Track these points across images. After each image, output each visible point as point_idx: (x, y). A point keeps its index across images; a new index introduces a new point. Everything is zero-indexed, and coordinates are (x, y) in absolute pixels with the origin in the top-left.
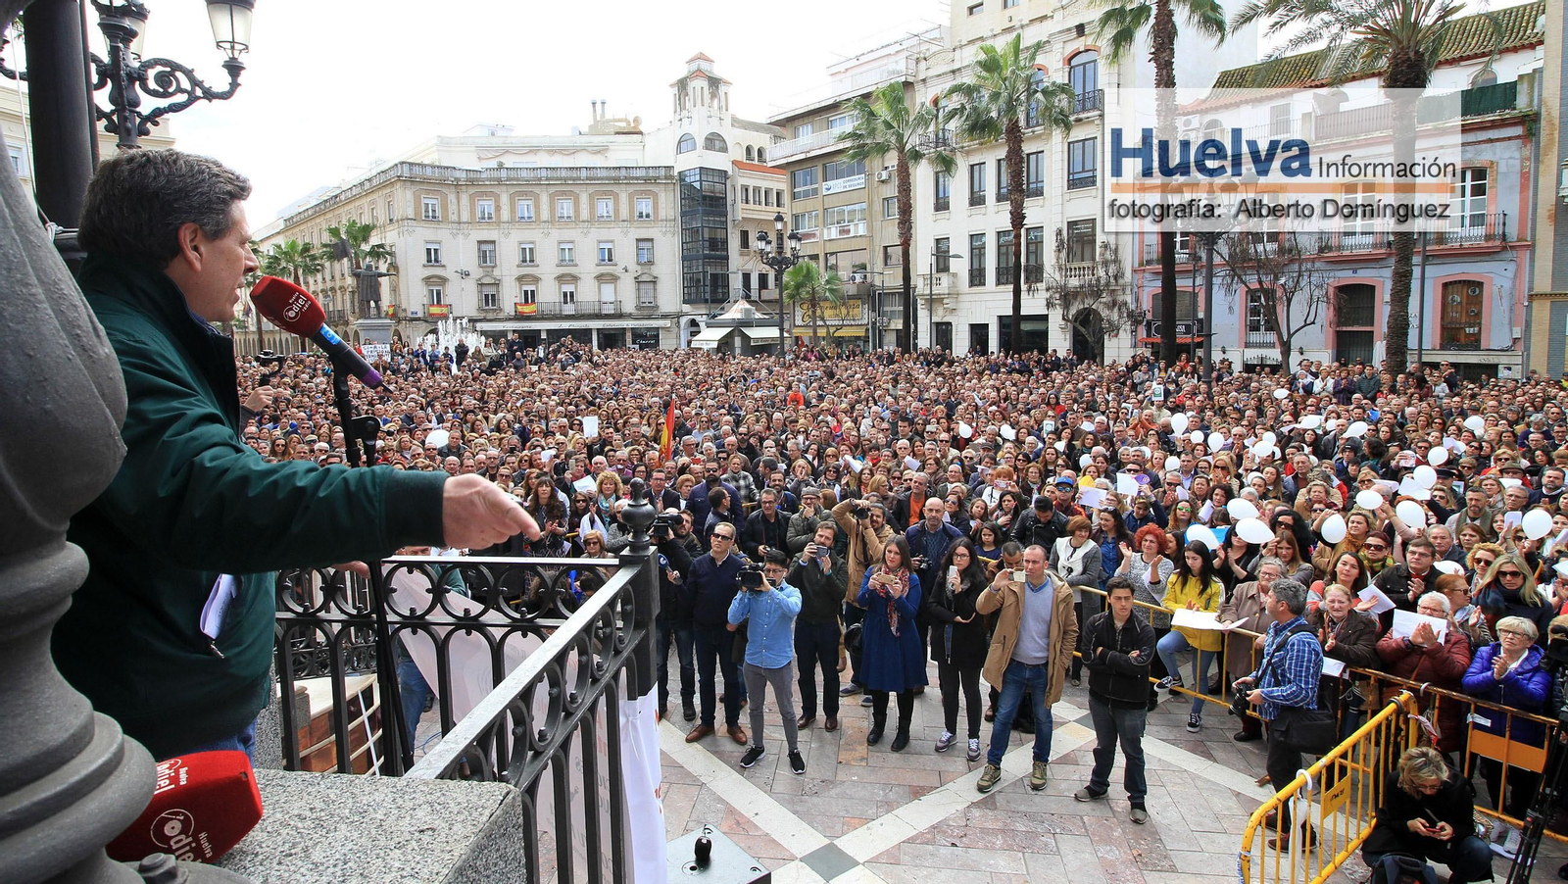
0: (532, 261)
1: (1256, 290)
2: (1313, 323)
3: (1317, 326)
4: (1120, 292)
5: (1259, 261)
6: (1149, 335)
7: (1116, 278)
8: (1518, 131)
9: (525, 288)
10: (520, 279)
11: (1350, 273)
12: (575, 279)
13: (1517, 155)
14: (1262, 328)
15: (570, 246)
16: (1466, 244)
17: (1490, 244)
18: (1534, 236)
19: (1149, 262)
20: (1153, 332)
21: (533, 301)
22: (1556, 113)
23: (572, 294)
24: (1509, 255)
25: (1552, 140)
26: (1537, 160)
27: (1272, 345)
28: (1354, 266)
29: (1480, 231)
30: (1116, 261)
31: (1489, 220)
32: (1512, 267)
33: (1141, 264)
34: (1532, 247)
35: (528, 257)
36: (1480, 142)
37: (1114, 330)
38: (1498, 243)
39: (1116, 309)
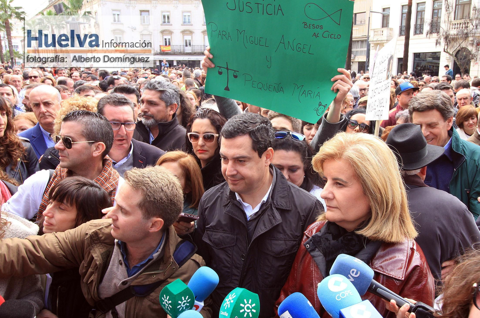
0: (169, 22)
9: (165, 37)
10: (163, 32)
12: (191, 33)
15: (189, 14)
21: (170, 44)
23: (190, 41)
35: (166, 19)
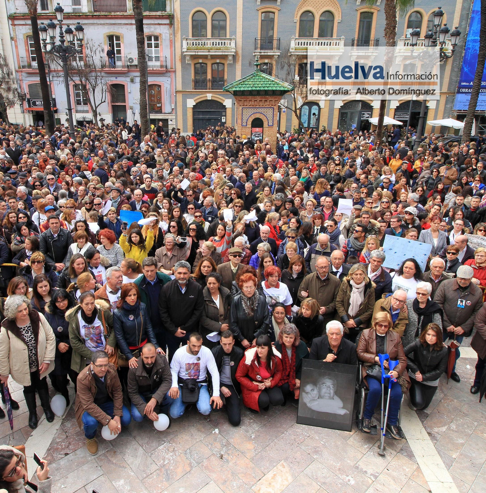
1: (79, 85)
2: (105, 102)
3: (106, 103)
4: (12, 83)
5: (79, 70)
6: (29, 106)
7: (8, 75)
8: (167, 21)
11: (114, 79)
13: (168, 32)
14: (82, 103)
16: (155, 69)
17: (162, 69)
18: (175, 67)
19: (24, 67)
20: (31, 104)
22: (179, 16)
24: (168, 74)
25: (178, 27)
26: (174, 36)
27: (87, 112)
28: (117, 75)
29: (158, 64)
30: (7, 65)
31: (161, 59)
32: (169, 79)
33: (19, 68)
34: (175, 72)
36: (156, 24)
37: (12, 104)
38: (164, 69)
39: (11, 92)
